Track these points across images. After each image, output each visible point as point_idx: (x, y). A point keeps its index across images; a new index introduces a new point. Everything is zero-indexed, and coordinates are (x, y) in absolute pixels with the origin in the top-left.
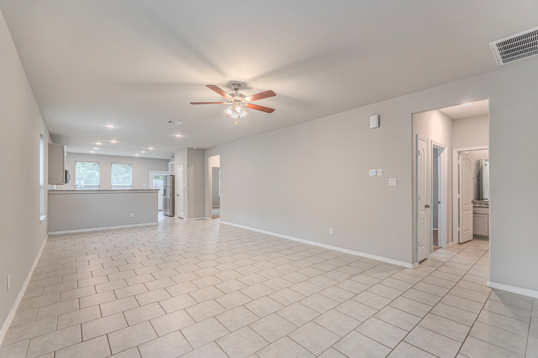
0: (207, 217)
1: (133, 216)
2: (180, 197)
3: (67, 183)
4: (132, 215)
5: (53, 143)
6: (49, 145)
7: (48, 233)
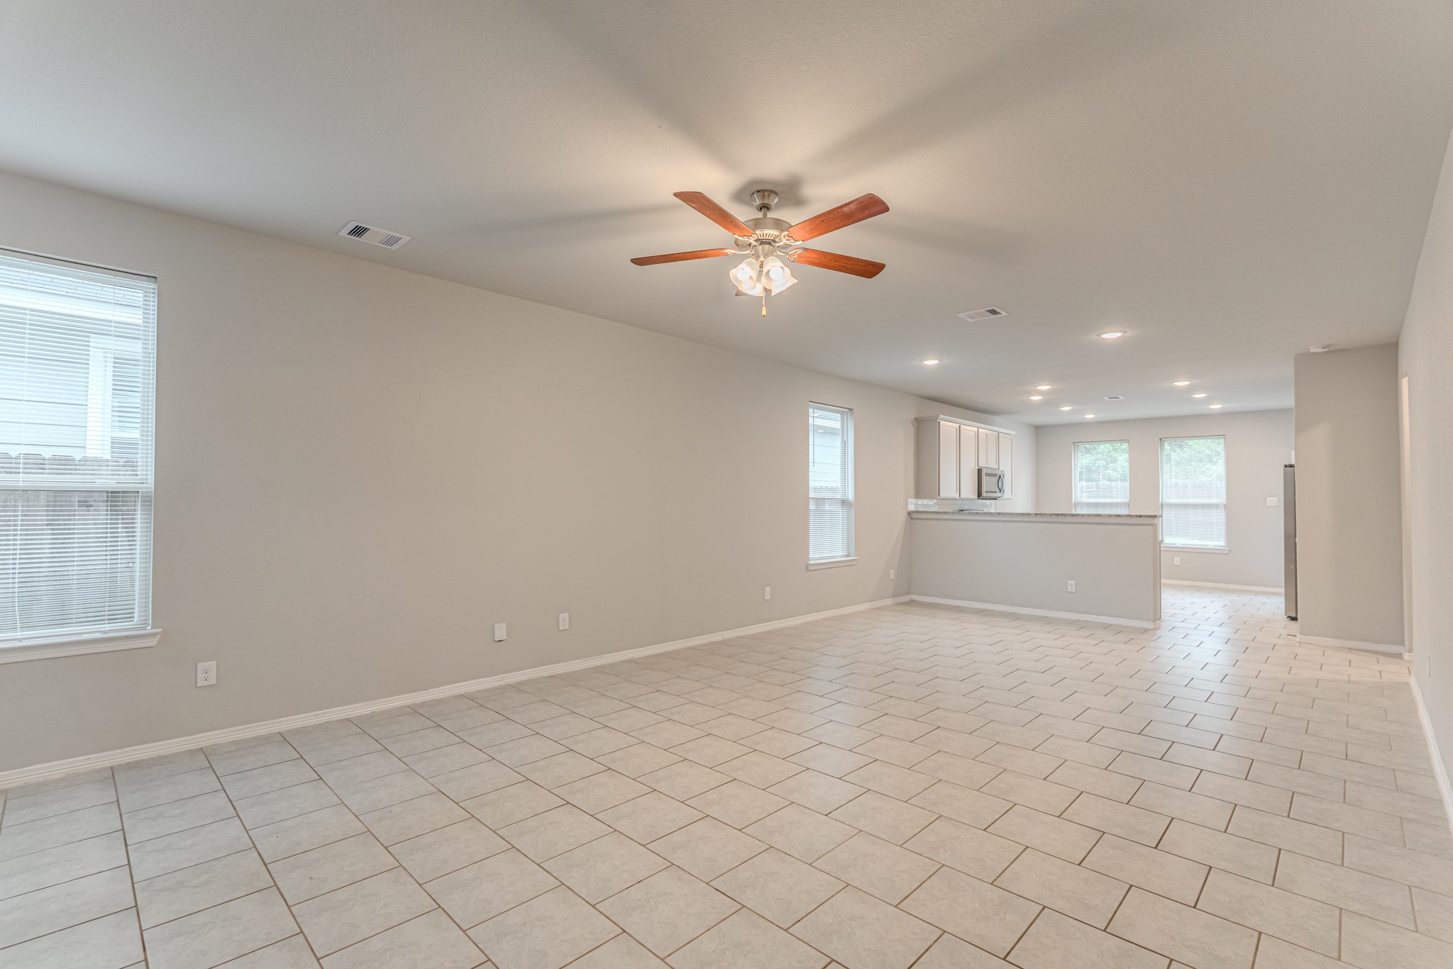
1: (1074, 587)
6: (918, 420)
7: (910, 596)
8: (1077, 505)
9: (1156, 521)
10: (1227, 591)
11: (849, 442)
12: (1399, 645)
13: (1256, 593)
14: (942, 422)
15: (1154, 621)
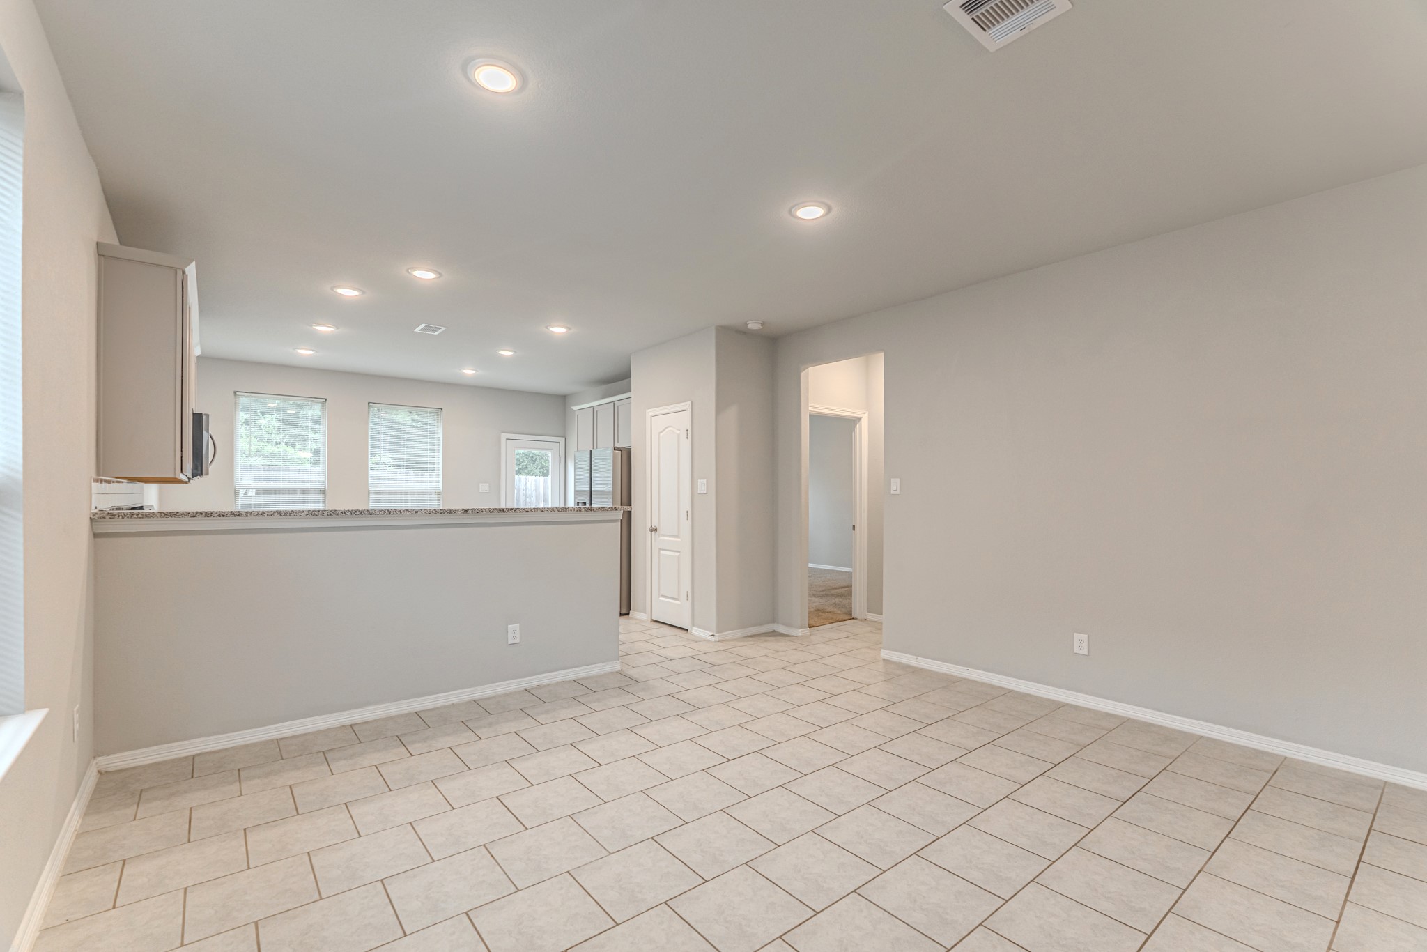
0: (789, 625)
1: (518, 634)
2: (662, 538)
3: (201, 474)
4: (514, 632)
5: (121, 244)
6: (101, 252)
7: (94, 764)
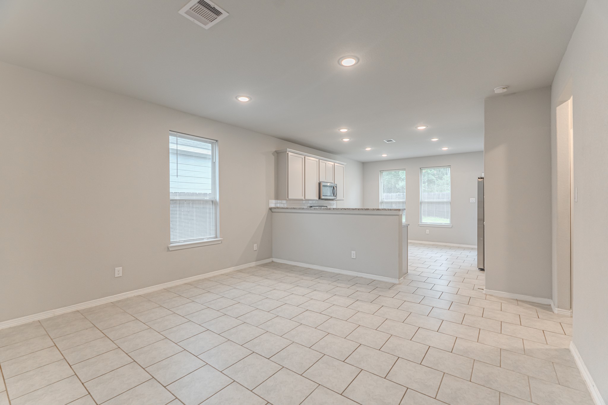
0: (554, 303)
7: (271, 259)
8: (382, 203)
9: (400, 213)
10: (450, 248)
11: (217, 162)
12: (549, 298)
13: (464, 249)
14: (290, 154)
15: (399, 279)
